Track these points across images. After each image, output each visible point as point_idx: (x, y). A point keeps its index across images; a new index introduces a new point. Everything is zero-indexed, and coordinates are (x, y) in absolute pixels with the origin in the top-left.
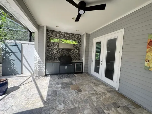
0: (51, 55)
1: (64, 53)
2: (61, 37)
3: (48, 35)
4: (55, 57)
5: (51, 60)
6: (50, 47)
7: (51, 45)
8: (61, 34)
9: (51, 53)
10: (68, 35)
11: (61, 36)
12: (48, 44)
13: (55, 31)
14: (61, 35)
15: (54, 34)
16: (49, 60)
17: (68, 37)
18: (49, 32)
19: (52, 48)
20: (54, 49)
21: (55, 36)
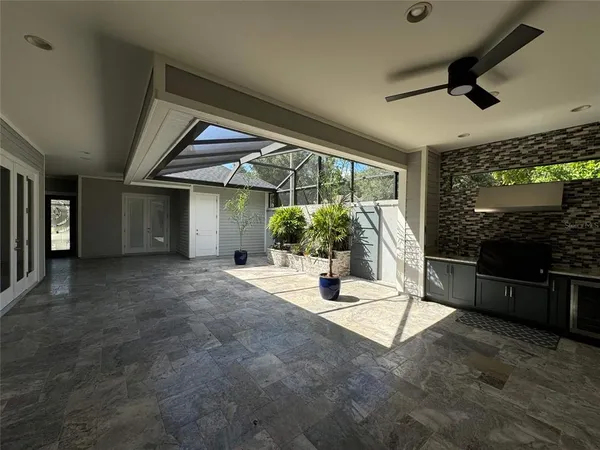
0: (452, 238)
1: (517, 227)
2: (497, 163)
3: (445, 168)
4: (470, 245)
5: (454, 253)
6: (450, 209)
7: (454, 200)
8: (495, 151)
9: (453, 228)
10: (536, 147)
11: (497, 158)
12: (445, 199)
13: (471, 149)
14: (497, 154)
15: (465, 160)
16: (447, 253)
17: (540, 153)
18: (446, 161)
19: (457, 211)
20: (466, 213)
21: (469, 168)
